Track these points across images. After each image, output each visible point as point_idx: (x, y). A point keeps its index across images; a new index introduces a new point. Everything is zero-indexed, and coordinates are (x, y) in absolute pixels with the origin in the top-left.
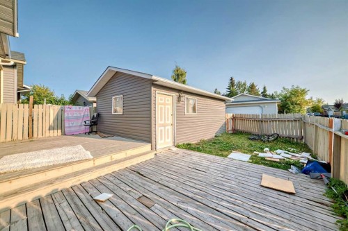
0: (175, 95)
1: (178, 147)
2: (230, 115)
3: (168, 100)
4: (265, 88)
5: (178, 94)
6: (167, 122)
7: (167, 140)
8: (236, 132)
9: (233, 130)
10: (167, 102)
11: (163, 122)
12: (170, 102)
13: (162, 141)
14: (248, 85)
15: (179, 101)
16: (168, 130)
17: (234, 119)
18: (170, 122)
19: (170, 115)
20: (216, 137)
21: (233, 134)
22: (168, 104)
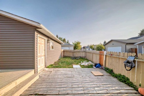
0: (46, 39)
1: (48, 67)
2: (62, 50)
3: (43, 42)
4: (68, 41)
5: (47, 39)
6: (42, 54)
7: (42, 65)
8: (65, 57)
9: (64, 56)
10: (42, 43)
11: (40, 55)
12: (43, 43)
13: (40, 66)
14: (63, 39)
15: (48, 43)
16: (42, 59)
17: (64, 51)
18: (43, 54)
19: (43, 50)
20: (59, 59)
21: (63, 57)
22: (42, 44)
